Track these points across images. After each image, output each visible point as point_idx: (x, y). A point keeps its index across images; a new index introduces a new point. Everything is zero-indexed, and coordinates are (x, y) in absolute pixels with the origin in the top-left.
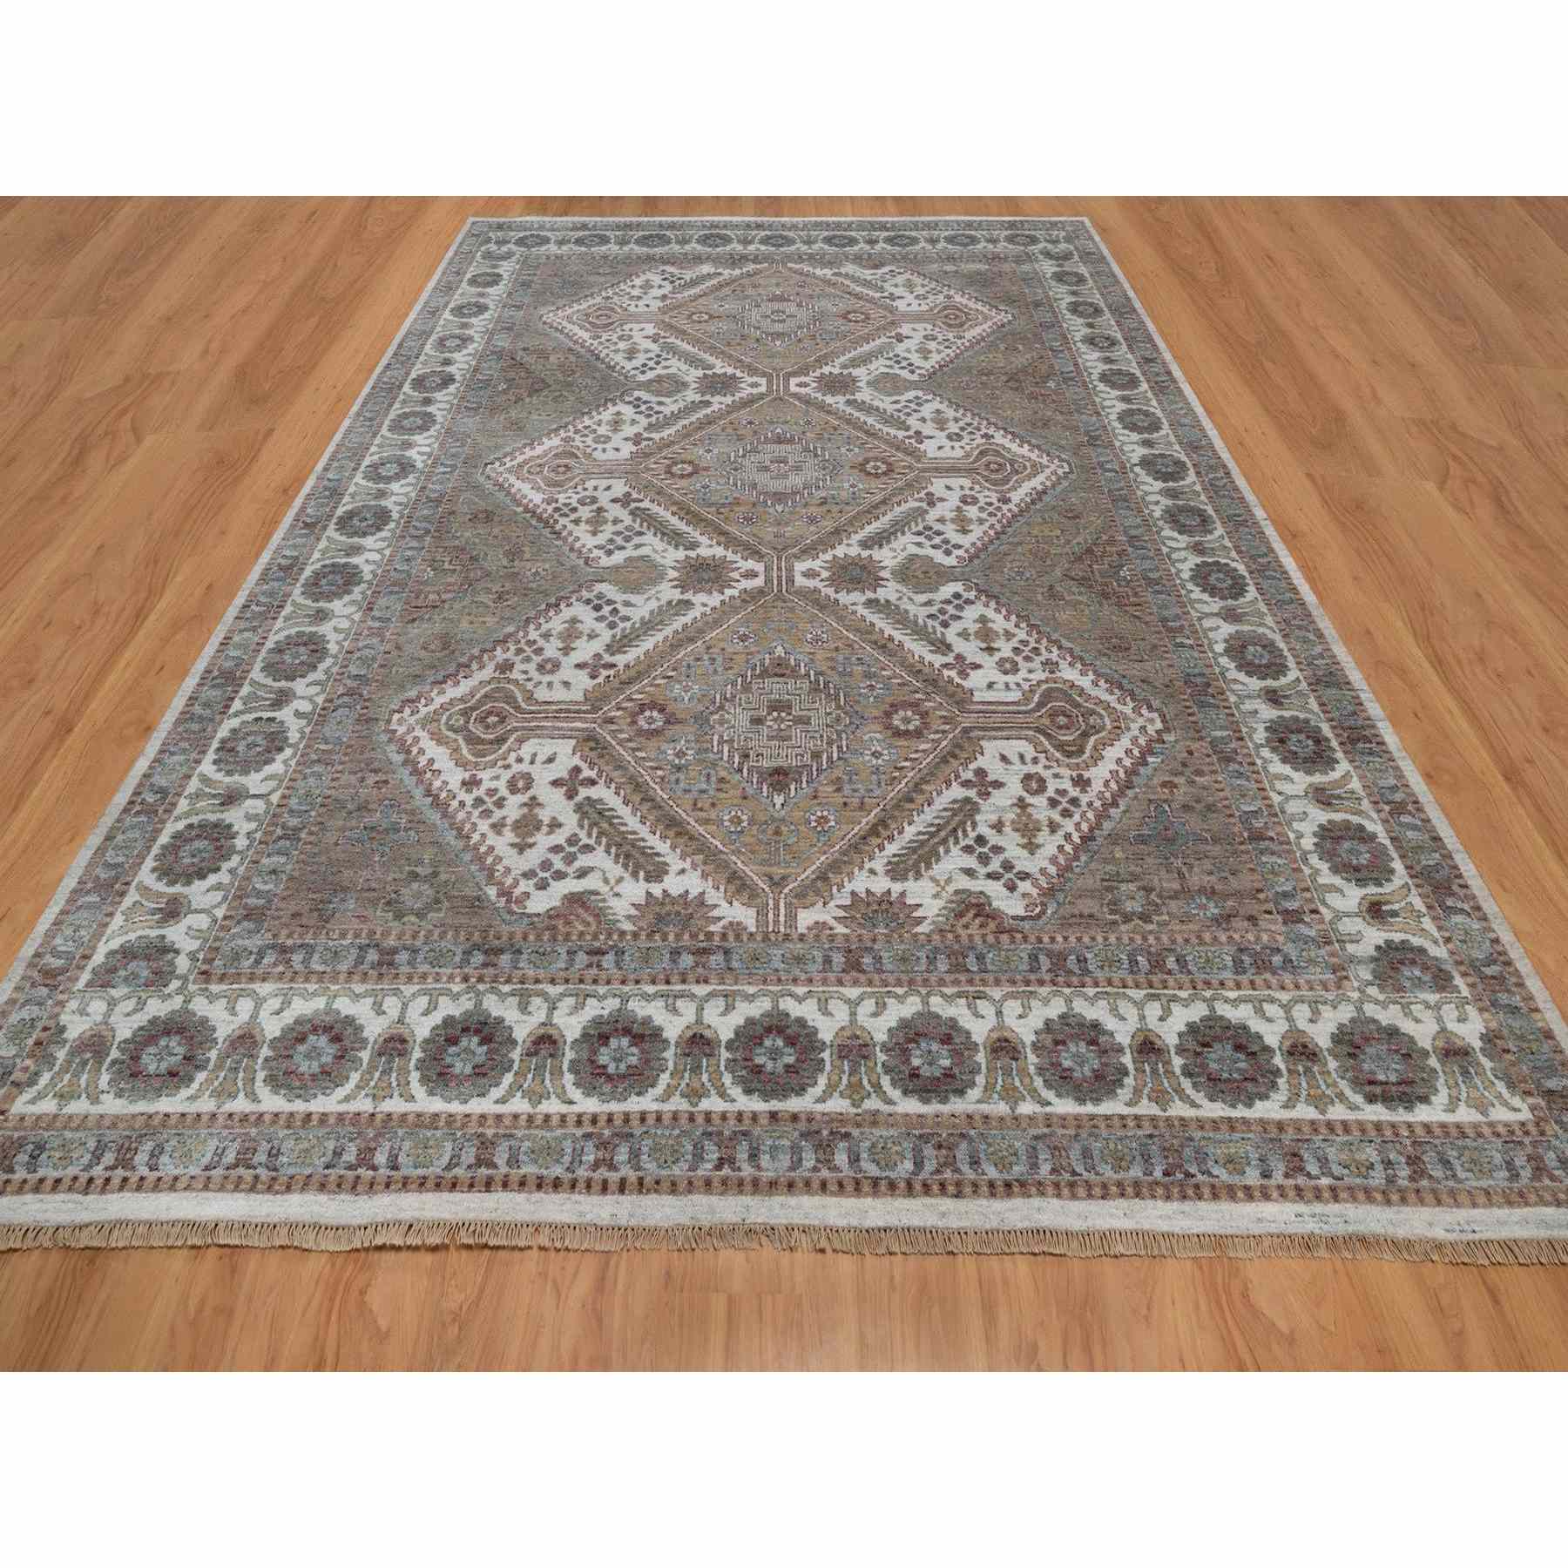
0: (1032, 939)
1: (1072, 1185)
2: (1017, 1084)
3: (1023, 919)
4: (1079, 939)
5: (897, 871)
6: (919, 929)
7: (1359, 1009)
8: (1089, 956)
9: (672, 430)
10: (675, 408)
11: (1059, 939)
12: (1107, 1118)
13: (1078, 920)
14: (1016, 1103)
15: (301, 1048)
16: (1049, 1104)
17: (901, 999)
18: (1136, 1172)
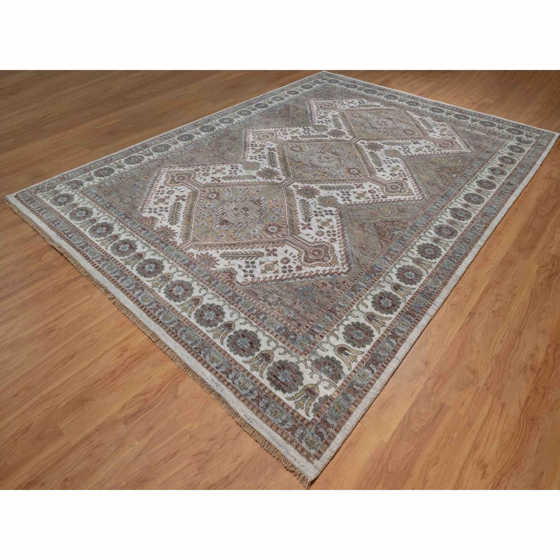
0: (235, 288)
1: (173, 333)
2: (189, 309)
3: (239, 283)
4: (246, 296)
5: (223, 256)
6: (211, 268)
7: (298, 362)
8: (243, 301)
9: (306, 139)
10: (315, 134)
11: (241, 292)
12: (199, 329)
13: (252, 293)
14: (184, 312)
15: (81, 212)
16: (190, 317)
17: (188, 277)
18: (189, 342)
